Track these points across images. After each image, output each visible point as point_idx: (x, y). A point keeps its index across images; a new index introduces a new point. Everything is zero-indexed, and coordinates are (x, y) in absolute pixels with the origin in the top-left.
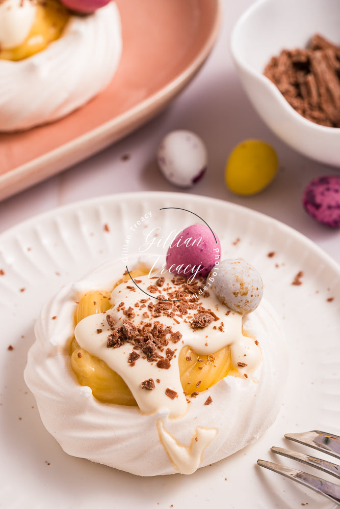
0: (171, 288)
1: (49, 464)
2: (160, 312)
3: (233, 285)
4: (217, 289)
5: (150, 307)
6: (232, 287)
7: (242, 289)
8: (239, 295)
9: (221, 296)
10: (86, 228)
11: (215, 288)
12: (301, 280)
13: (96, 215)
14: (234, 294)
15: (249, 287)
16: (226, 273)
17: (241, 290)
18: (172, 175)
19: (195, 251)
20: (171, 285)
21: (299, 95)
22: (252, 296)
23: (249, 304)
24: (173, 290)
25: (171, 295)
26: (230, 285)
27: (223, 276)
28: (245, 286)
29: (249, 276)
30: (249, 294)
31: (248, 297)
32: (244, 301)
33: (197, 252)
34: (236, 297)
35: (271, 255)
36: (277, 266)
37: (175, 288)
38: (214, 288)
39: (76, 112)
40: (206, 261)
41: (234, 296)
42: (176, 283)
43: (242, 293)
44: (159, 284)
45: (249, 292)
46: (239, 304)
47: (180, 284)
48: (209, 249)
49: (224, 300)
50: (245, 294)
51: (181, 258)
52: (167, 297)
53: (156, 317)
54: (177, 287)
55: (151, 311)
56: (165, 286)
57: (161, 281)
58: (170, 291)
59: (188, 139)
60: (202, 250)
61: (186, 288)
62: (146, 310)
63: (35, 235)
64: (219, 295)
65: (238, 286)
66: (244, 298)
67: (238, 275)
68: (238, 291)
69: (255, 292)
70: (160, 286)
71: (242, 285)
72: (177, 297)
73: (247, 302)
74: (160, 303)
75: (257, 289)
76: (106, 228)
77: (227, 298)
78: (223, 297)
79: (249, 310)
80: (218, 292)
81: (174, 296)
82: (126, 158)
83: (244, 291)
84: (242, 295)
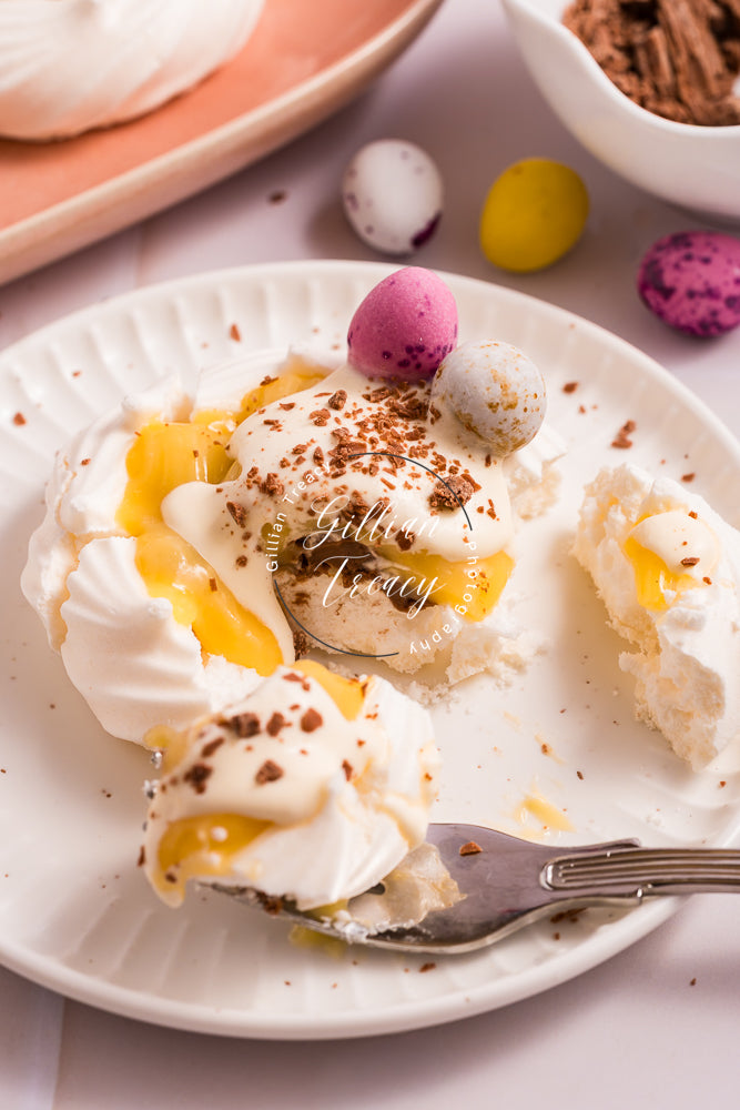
0: (360, 410)
1: (109, 796)
2: (343, 466)
3: (488, 389)
4: (456, 400)
5: (318, 459)
6: (486, 392)
7: (506, 395)
8: (500, 408)
9: (463, 412)
10: (192, 333)
11: (451, 396)
12: (630, 437)
13: (214, 305)
14: (491, 406)
15: (520, 392)
16: (471, 366)
17: (505, 399)
18: (370, 230)
19: (409, 316)
20: (364, 404)
21: (633, 69)
22: (525, 410)
23: (520, 427)
24: (367, 414)
25: (362, 425)
26: (482, 390)
27: (467, 372)
28: (512, 389)
29: (517, 369)
30: (520, 407)
31: (518, 413)
32: (512, 421)
33: (412, 316)
34: (494, 412)
35: (570, 388)
36: (582, 410)
37: (370, 410)
38: (448, 397)
39: (175, 100)
40: (429, 337)
41: (489, 410)
42: (373, 399)
43: (505, 405)
44: (335, 404)
45: (519, 401)
46: (500, 427)
47: (382, 399)
48: (435, 312)
49: (471, 420)
50: (511, 406)
51: (379, 331)
52: (354, 431)
53: (336, 476)
54: (375, 406)
55: (320, 465)
56: (348, 407)
57: (340, 398)
58: (360, 418)
59: (405, 156)
60: (422, 314)
61: (394, 409)
62: (308, 465)
63: (89, 345)
64: (460, 411)
65: (497, 390)
66: (511, 414)
67: (496, 367)
68: (498, 401)
69: (531, 403)
70: (337, 408)
71: (504, 387)
72: (377, 427)
73: (517, 422)
74: (340, 446)
75: (536, 396)
76: (235, 334)
77: (475, 417)
78: (468, 414)
79: (520, 439)
80: (458, 405)
81: (370, 426)
82: (277, 198)
83: (510, 399)
84: (505, 409)
